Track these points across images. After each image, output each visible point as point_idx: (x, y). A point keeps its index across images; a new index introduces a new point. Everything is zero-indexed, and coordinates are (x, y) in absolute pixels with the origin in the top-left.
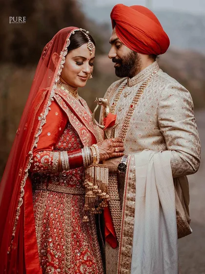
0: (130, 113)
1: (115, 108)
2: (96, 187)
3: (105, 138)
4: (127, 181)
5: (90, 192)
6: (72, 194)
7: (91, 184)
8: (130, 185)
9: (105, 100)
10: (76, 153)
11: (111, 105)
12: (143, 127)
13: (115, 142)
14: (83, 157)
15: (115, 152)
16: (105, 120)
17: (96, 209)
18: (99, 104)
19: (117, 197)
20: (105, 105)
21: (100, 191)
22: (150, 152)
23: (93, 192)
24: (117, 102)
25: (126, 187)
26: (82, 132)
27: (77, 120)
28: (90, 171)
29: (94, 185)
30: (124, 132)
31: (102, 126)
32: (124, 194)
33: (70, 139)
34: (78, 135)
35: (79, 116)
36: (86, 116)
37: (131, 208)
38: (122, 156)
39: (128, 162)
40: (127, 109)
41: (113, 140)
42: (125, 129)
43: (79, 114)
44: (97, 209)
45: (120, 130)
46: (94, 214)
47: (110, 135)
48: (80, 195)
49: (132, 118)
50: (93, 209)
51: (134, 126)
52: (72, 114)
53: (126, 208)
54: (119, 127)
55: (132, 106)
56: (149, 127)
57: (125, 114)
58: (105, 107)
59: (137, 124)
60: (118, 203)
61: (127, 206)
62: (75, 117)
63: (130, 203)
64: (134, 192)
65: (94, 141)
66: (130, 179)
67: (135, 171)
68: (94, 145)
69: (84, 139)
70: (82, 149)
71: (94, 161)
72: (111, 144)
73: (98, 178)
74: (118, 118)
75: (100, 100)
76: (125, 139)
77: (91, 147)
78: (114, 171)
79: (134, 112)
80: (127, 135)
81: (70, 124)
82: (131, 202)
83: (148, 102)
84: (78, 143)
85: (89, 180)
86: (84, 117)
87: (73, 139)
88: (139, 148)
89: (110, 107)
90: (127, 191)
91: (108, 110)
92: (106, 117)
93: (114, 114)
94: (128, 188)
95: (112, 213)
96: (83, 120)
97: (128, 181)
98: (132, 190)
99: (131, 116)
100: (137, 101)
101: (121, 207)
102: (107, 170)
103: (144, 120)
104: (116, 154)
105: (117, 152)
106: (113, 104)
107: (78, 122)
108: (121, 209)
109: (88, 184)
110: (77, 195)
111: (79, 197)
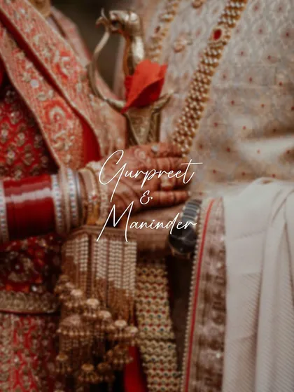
0: (213, 56)
1: (163, 43)
2: (93, 302)
3: (130, 141)
4: (198, 285)
5: (74, 320)
6: (16, 314)
7: (77, 293)
8: (207, 299)
9: (130, 17)
10: (34, 189)
11: (150, 32)
12: (257, 103)
13: (161, 156)
14: (57, 203)
15: (159, 188)
16: (128, 82)
17: (96, 369)
18: (110, 31)
19: (167, 332)
20: (128, 32)
21: (106, 315)
22: (275, 186)
23: (84, 320)
24: (169, 26)
25: (197, 304)
26: (52, 113)
27: (37, 73)
28: (77, 249)
29: (88, 294)
30: (192, 117)
31: (121, 104)
32: (189, 327)
33: (13, 134)
34: (36, 124)
35: (43, 61)
36: (66, 64)
37: (209, 371)
38: (182, 201)
39: (202, 221)
40: (201, 45)
41: (155, 147)
42: (194, 109)
43: (43, 54)
44: (100, 366)
45: (179, 113)
46: (90, 383)
47: (143, 131)
48: (41, 315)
49: (218, 73)
50: (88, 368)
51: (225, 99)
52: (21, 55)
53: (193, 370)
54: (175, 103)
55: (217, 34)
56: (275, 100)
57: (196, 61)
58: (131, 39)
59: (235, 92)
60: (168, 350)
61: (198, 366)
62: (29, 65)
63: (207, 356)
64: (221, 320)
65: (91, 149)
66: (208, 277)
67: (223, 251)
68: (94, 165)
69: (55, 137)
70: (54, 177)
71: (91, 219)
72: (148, 162)
73: (101, 273)
74: (173, 72)
75: (113, 17)
76: (194, 141)
77: (83, 171)
78: (158, 251)
79: (224, 52)
80: (203, 128)
81: (13, 89)
82: (209, 351)
83: (272, 22)
84: (37, 151)
85: (73, 279)
86: (58, 67)
87: (22, 137)
88: (241, 170)
89: (147, 38)
90: (198, 317)
91: (139, 51)
92: (132, 72)
93: (159, 61)
94: (201, 306)
95: (150, 380)
96: (54, 76)
97: (202, 284)
98: (214, 313)
99: (215, 65)
100: (237, 17)
101: (179, 363)
102: (132, 247)
103: (258, 79)
104: (163, 195)
105: (166, 190)
106: (158, 29)
107: (37, 82)
108: (179, 368)
109: (67, 292)
110: (34, 315)
111: (39, 322)
